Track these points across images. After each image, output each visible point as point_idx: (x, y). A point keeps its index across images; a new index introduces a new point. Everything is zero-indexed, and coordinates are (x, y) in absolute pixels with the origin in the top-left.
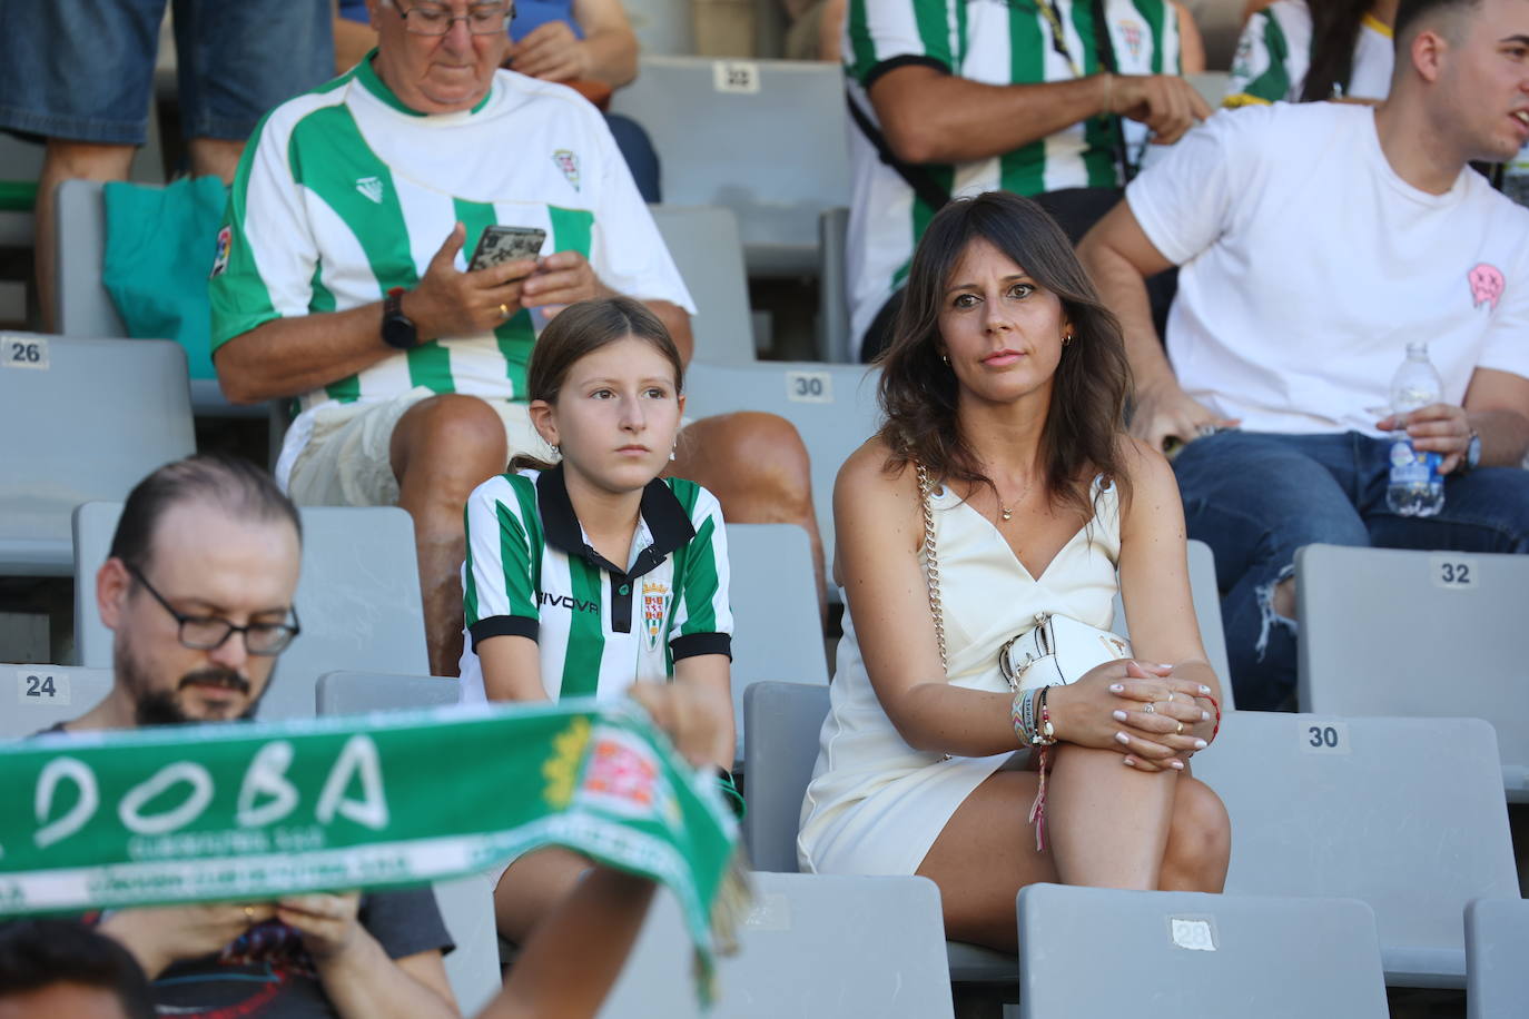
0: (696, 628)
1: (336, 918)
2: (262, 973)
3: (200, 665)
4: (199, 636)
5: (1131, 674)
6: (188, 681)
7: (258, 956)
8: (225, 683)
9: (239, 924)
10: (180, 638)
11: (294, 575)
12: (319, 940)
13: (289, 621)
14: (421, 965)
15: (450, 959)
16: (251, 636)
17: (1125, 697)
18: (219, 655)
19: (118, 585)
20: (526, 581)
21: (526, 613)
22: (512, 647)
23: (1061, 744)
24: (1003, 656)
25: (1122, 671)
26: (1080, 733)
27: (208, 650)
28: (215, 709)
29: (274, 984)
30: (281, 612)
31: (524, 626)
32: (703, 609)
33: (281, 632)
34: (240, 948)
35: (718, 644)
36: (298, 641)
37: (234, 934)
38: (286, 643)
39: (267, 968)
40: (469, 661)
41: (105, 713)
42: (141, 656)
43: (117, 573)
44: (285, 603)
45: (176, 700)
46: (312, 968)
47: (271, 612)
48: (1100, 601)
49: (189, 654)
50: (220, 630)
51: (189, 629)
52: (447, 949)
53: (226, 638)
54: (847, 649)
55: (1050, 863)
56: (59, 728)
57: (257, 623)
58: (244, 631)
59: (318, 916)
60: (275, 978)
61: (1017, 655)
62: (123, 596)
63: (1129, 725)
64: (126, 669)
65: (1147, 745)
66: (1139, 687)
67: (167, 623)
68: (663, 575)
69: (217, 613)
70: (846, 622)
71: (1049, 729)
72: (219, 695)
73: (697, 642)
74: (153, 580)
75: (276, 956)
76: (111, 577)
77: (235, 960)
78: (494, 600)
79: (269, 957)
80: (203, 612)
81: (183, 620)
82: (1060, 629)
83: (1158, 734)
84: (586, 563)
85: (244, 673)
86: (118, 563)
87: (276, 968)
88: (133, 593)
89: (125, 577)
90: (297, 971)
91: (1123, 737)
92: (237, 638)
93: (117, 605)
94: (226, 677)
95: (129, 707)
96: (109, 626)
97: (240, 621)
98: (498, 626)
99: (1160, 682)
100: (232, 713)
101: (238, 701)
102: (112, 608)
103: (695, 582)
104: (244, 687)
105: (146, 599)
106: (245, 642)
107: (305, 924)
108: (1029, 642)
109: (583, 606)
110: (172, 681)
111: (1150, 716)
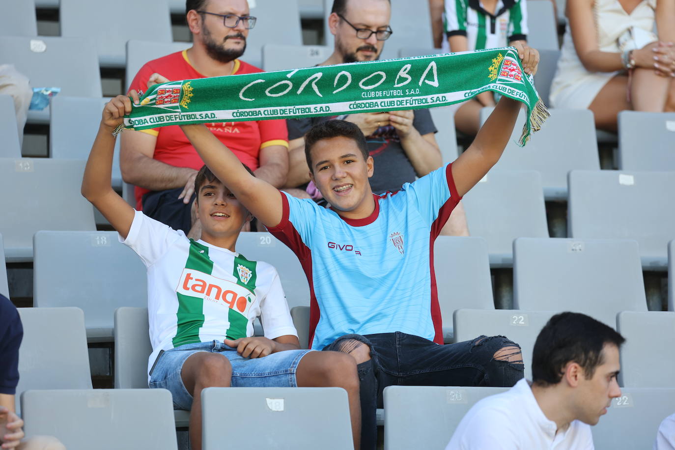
0: (517, 32)
1: (406, 125)
2: (382, 140)
3: (363, 44)
4: (362, 35)
5: (660, 46)
6: (359, 49)
7: (380, 135)
8: (370, 50)
9: (377, 127)
10: (357, 36)
11: (389, 16)
12: (401, 131)
13: (388, 29)
14: (428, 137)
15: (436, 135)
16: (378, 34)
17: (658, 53)
18: (368, 41)
19: (335, 21)
20: (462, 18)
21: (462, 28)
22: (459, 39)
23: (637, 67)
24: (617, 41)
25: (657, 44)
26: (643, 63)
27: (365, 39)
28: (368, 58)
29: (386, 144)
30: (386, 26)
31: (462, 32)
32: (518, 26)
33: (386, 33)
34: (375, 134)
35: (523, 37)
36: (392, 35)
37: (373, 131)
38: (388, 37)
39: (384, 140)
40: (445, 44)
41: (332, 59)
42: (344, 42)
43: (335, 17)
44: (387, 24)
45: (355, 56)
46: (398, 139)
47: (383, 27)
48: (649, 23)
49: (359, 41)
50: (369, 32)
51: (359, 33)
52: (436, 132)
53: (370, 35)
54: (567, 37)
55: (630, 105)
56: (317, 65)
57: (379, 31)
58: (376, 33)
59: (401, 124)
60: (386, 142)
61: (622, 40)
62: (337, 24)
63: (659, 62)
64: (339, 47)
65: (664, 68)
66: (662, 50)
67: (353, 32)
68: (506, 16)
69: (368, 28)
70: (568, 29)
71: (633, 62)
72: (368, 54)
73: (516, 37)
74: (347, 18)
75: (386, 135)
76: (333, 19)
77: (374, 137)
78: (453, 25)
79: (383, 136)
80: (363, 27)
81: (358, 30)
82: (635, 32)
83: (667, 65)
84: (482, 13)
85: (376, 46)
86: (335, 14)
87: (386, 139)
88: (341, 23)
89: (338, 18)
90: (392, 140)
91: (657, 65)
92: (374, 35)
93: (336, 27)
94: (371, 48)
95: (340, 59)
96: (333, 34)
97: (374, 30)
98: (454, 33)
99: (668, 49)
100: (373, 59)
101: (374, 55)
102: (334, 28)
103: (516, 18)
104: (376, 51)
105: (345, 24)
106: (376, 36)
107: (397, 126)
108: (626, 35)
109: (482, 26)
110: (354, 50)
111: (666, 59)
